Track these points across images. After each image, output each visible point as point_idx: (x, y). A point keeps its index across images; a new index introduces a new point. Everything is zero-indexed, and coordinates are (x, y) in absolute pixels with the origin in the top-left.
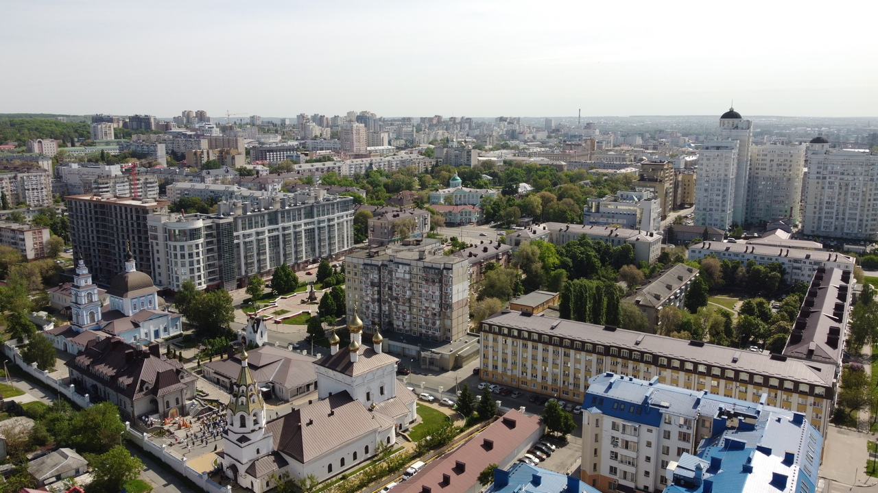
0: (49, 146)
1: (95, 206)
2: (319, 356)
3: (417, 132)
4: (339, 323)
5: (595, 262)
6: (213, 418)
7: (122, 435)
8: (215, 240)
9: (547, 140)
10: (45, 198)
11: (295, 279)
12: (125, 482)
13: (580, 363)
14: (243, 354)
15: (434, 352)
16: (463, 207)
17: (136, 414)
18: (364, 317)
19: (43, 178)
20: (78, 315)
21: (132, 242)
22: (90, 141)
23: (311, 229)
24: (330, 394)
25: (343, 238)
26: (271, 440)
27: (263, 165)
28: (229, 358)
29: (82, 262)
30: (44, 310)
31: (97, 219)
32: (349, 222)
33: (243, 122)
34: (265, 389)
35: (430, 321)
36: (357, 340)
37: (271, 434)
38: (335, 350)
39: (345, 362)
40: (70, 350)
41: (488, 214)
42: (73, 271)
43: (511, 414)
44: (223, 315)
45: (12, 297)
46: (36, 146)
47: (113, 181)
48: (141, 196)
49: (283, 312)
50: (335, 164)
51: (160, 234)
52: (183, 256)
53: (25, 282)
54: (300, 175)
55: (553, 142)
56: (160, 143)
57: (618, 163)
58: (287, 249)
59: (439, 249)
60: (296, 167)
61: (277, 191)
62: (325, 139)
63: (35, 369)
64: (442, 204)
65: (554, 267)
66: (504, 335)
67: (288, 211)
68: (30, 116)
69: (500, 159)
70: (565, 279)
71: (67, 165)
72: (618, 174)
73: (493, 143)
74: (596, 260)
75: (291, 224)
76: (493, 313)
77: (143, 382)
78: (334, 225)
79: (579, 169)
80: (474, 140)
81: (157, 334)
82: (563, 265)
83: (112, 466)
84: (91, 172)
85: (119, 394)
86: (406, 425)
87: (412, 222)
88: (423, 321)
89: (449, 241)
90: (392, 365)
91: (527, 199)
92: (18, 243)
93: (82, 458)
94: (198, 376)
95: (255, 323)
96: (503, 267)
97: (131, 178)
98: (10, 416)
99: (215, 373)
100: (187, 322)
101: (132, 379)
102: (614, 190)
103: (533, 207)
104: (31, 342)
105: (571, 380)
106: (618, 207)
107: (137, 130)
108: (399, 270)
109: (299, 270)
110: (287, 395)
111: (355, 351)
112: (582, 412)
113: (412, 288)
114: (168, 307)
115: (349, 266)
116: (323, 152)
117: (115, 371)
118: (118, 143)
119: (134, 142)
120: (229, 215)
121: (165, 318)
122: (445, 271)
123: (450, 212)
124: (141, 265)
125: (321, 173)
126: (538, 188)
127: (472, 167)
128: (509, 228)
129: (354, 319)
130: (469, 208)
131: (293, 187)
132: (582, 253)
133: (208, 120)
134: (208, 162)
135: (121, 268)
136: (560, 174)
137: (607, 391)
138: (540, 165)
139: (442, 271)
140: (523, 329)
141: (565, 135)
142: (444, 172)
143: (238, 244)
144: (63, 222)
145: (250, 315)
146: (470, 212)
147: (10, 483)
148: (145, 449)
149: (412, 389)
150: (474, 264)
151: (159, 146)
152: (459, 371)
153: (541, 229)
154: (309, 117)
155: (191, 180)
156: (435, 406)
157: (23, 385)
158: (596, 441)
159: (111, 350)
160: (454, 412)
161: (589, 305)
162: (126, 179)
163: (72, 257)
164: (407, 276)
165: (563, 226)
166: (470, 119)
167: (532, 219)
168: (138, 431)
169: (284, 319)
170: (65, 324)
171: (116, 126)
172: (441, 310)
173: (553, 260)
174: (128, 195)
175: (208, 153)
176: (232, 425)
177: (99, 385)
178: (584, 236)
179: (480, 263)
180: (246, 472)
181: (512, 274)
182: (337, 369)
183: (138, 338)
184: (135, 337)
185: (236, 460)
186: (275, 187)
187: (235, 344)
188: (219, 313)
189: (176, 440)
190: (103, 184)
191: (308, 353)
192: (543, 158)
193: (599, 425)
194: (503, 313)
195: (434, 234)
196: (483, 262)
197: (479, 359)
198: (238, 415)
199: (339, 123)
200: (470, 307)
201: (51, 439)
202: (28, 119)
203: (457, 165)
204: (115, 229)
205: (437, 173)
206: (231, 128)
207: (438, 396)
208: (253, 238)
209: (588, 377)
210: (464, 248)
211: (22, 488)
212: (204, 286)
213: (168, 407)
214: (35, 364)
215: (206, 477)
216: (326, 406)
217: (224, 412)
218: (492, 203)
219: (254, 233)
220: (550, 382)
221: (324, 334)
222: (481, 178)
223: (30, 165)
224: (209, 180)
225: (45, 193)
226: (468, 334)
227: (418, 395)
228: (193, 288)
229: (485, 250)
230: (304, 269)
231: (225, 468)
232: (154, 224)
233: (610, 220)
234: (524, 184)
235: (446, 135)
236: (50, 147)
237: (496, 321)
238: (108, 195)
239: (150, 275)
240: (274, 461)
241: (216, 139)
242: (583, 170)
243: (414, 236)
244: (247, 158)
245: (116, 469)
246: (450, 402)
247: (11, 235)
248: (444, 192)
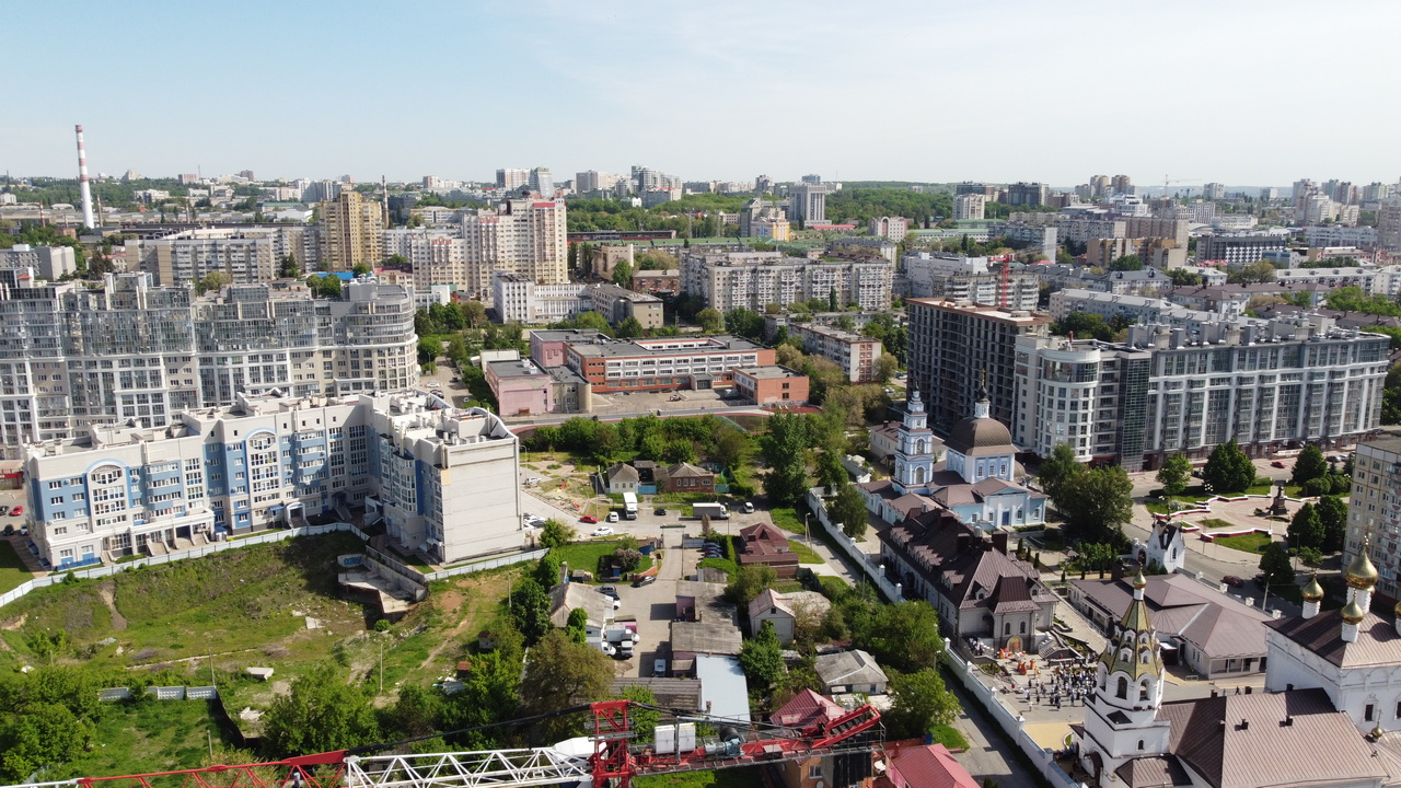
0: (896, 227)
1: (945, 316)
2: (1277, 614)
4: (1326, 565)
6: (1074, 670)
7: (938, 656)
8: (1116, 385)
10: (882, 299)
11: (1250, 471)
12: (933, 725)
14: (1139, 579)
17: (961, 630)
18: (1382, 563)
19: (883, 271)
20: (902, 469)
21: (989, 374)
22: (950, 220)
23: (1293, 386)
24: (1290, 687)
25: (1358, 410)
26: (1167, 734)
27: (1218, 268)
28: (1113, 580)
29: (917, 394)
30: (862, 454)
31: (945, 334)
32: (1375, 383)
33: (1191, 194)
34: (1167, 647)
36: (1361, 602)
37: (1168, 723)
38: (1311, 610)
39: (1328, 637)
40: (885, 516)
42: (904, 406)
44: (1113, 509)
45: (826, 430)
46: (880, 225)
47: (974, 280)
48: (1010, 306)
49: (1219, 523)
50: (1360, 272)
51: (1032, 367)
52: (1062, 405)
53: (843, 412)
54: (1286, 288)
56: (1050, 226)
58: (1242, 417)
60: (1279, 274)
61: (1238, 313)
62: (1345, 226)
63: (840, 533)
67: (1254, 351)
68: (879, 184)
71: (915, 254)
75: (1256, 373)
77: (977, 586)
78: (1342, 384)
81: (1006, 518)
83: (917, 697)
84: (947, 265)
85: (941, 595)
92: (841, 359)
93: (882, 672)
94: (1060, 597)
95: (1165, 532)
97: (1000, 277)
98: (803, 588)
99: (1087, 598)
100: (1054, 508)
101: (962, 577)
104: (840, 494)
107: (1018, 207)
109: (1260, 456)
110: (1203, 666)
111: (1354, 621)
114: (1028, 480)
115: (1364, 464)
116: (1338, 250)
117: (940, 559)
118: (988, 225)
119: (1011, 223)
120: (1146, 347)
121: (1021, 497)
124: (998, 410)
125: (1327, 287)
129: (1361, 563)
131: (1268, 309)
133: (1132, 190)
134: (1123, 259)
135: (968, 410)
143: (1154, 397)
144: (900, 335)
145: (1158, 517)
147: (793, 676)
148: (967, 685)
151: (1048, 230)
154: (1319, 185)
155: (1090, 287)
157: (823, 551)
159: (936, 527)
162: (993, 279)
163: (905, 386)
168: (961, 657)
169: (1219, 535)
170: (885, 478)
171: (988, 198)
174: (992, 304)
175: (1124, 245)
176: (1104, 688)
177: (916, 574)
180: (1116, 772)
182: (1312, 646)
183: (978, 519)
184: (975, 517)
185: (1102, 747)
186: (1234, 307)
187: (1126, 560)
188: (1107, 504)
189: (1013, 686)
190: (960, 284)
191: (1255, 604)
198: (1117, 675)
199: (1381, 196)
201: (847, 633)
202: (875, 189)
204: (967, 352)
206: (1168, 204)
208: (1182, 390)
211: (805, 688)
212: (1088, 457)
213: (1008, 632)
214: (841, 526)
215: (1050, 758)
216: (1278, 707)
217: (1094, 665)
219: (1185, 382)
221: (1294, 578)
223: (869, 254)
224: (1120, 287)
225: (882, 293)
228: (1071, 457)
230: (1269, 455)
231: (1082, 754)
232: (1025, 350)
236: (897, 228)
238: (965, 301)
239: (1009, 428)
240: (1167, 771)
241: (1141, 222)
244: (1189, 254)
245: (923, 702)
247: (835, 346)
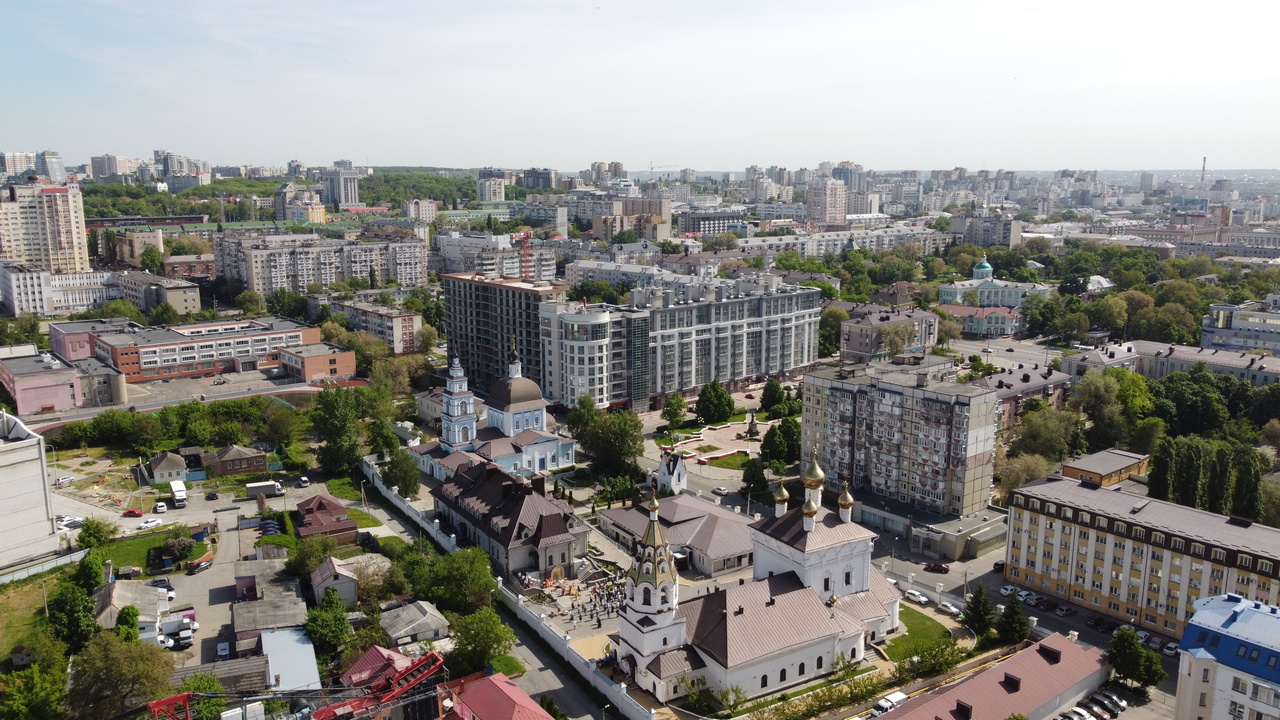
0: (427, 208)
1: (477, 289)
2: (758, 517)
3: (925, 193)
4: (790, 472)
5: (1218, 410)
6: (608, 587)
7: (493, 595)
8: (624, 341)
9: (1143, 207)
10: (419, 275)
11: (730, 404)
12: (493, 657)
13: (1180, 574)
14: (653, 503)
15: (932, 530)
16: (992, 309)
17: (511, 568)
18: (827, 466)
19: (417, 250)
20: (448, 430)
21: (518, 338)
22: (475, 202)
23: (756, 332)
24: (771, 573)
25: (802, 348)
26: (684, 629)
27: (695, 239)
28: (633, 506)
29: (457, 361)
30: (410, 419)
31: (478, 305)
32: (812, 325)
33: (672, 178)
34: (679, 556)
35: (929, 482)
36: (815, 499)
37: (684, 619)
38: (781, 510)
39: (794, 530)
40: (437, 475)
41: (1033, 321)
42: (446, 372)
43: (1053, 640)
44: (629, 446)
45: (375, 400)
46: (412, 208)
47: (500, 255)
48: (533, 277)
49: (711, 448)
50: (797, 239)
51: (554, 330)
52: (581, 361)
53: (390, 382)
54: (746, 254)
55: (1153, 210)
56: (561, 206)
57: (1271, 247)
58: (721, 360)
59: (950, 373)
60: (740, 242)
61: (712, 275)
62: (784, 203)
63: (395, 495)
64: (958, 304)
65: (1143, 413)
66: (1049, 514)
67: (726, 306)
68: (408, 169)
69: (1058, 237)
70: (1162, 435)
71: (446, 234)
72: (1271, 265)
73: (1048, 211)
74: (1220, 407)
75: (729, 323)
76: (1032, 479)
77: (522, 526)
78: (790, 328)
79: (1198, 256)
80: (1017, 206)
81: (542, 463)
82: (1160, 411)
83: (477, 634)
84: (475, 243)
85: (492, 539)
86: (882, 634)
87: (910, 328)
88: (917, 480)
89: (967, 361)
90: (865, 541)
91: (1102, 301)
92: (384, 332)
93: (443, 618)
94: (592, 527)
95: (671, 460)
96: (1054, 407)
97: (522, 252)
98: (364, 551)
99: (614, 524)
100: (583, 452)
101: (508, 520)
102: (1261, 293)
103: (1111, 315)
104: (393, 459)
105: (1162, 599)
106: (1268, 321)
107: (533, 189)
108: (884, 401)
109: (737, 391)
110: (709, 568)
111: (811, 515)
112: (1177, 655)
113: (904, 430)
114: (558, 428)
115: (809, 390)
116: (780, 222)
117: (488, 508)
118: (509, 206)
119: (528, 204)
120: (645, 307)
121: (554, 443)
122: (957, 407)
123: (971, 317)
124: (528, 369)
125: (775, 252)
126: (1121, 284)
127: (1011, 248)
128: (1067, 346)
129: (813, 468)
130: (1002, 312)
131: (735, 271)
132: (1194, 394)
133: (625, 175)
134: (622, 233)
135: (503, 372)
136: (1162, 263)
137: (1227, 624)
138: (1128, 247)
139: (953, 407)
140: (1082, 508)
141: (1177, 199)
142: (964, 256)
143: (655, 348)
144: (438, 308)
145: (665, 449)
146: (1004, 318)
147: (359, 636)
148: (519, 616)
149: (894, 581)
150: (1006, 400)
151: (560, 210)
152: (971, 563)
153: (1122, 350)
154: (764, 170)
155: (597, 258)
156: (929, 612)
157: (380, 514)
158: (1202, 704)
159: (483, 479)
160: (959, 626)
161: (1202, 481)
162: (516, 254)
163: (446, 354)
164: (897, 411)
165: (1164, 348)
166: (1012, 173)
167: (1109, 333)
168: (513, 592)
169: (712, 459)
170: (433, 440)
171: (507, 182)
172: (948, 467)
173: (1142, 401)
174: (517, 276)
175: (622, 221)
176: (632, 599)
177: (468, 524)
178: (1200, 366)
179: (1016, 399)
180: (647, 668)
181: (1069, 419)
182: (783, 538)
183: (519, 467)
184: (515, 465)
185: (635, 649)
186: (709, 270)
187: (642, 488)
188: (624, 442)
189: (559, 610)
190: (488, 259)
191: (742, 511)
192: (1133, 237)
193: (1210, 677)
194: (1050, 480)
195: (942, 350)
196: (1021, 397)
197: (1005, 548)
198: (642, 586)
199: (807, 178)
200: (995, 466)
201: (408, 587)
202: (405, 174)
203: (987, 245)
204: (499, 320)
205: (953, 256)
206: (654, 186)
207: (936, 597)
208: (675, 341)
209: (1194, 598)
210: (990, 374)
211: (372, 645)
212: (606, 404)
213: (551, 564)
214: (396, 489)
215: (594, 667)
216: (764, 587)
217: (623, 580)
218: (1042, 305)
219: (677, 335)
220: (1123, 597)
221: (768, 486)
222: (1025, 265)
223: (403, 234)
224: (621, 257)
225: (419, 270)
226: (989, 507)
227: (903, 592)
228: (592, 406)
229: (1026, 378)
230: (743, 389)
231: (619, 659)
232: (547, 315)
233: (1251, 343)
234: (1098, 278)
235: (972, 197)
236: (428, 210)
237: (1037, 491)
238: (493, 274)
239: (539, 384)
240: (686, 659)
241: (634, 201)
242: (1205, 258)
243: (911, 351)
244: (673, 228)
245: (482, 638)
246: (954, 610)
247: (379, 321)
248: (963, 285)
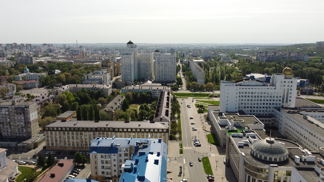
3: (5, 50)
5: (89, 98)
9: (65, 52)
13: (87, 136)
15: (24, 143)
16: (31, 81)
35: (21, 130)
41: (43, 83)
43: (61, 161)
55: (67, 53)
57: (93, 60)
59: (22, 100)
64: (21, 80)
65: (73, 101)
66: (55, 131)
69: (45, 61)
70: (78, 106)
72: (94, 64)
73: (42, 54)
74: (89, 97)
76: (49, 123)
79: (79, 63)
80: (33, 53)
82: (76, 100)
86: (14, 176)
87: (7, 89)
88: (17, 131)
89: (26, 96)
90: (3, 152)
91: (59, 76)
96: (52, 104)
102: (93, 71)
103: (62, 79)
105: (84, 143)
106: (95, 77)
108: (2, 111)
112: (89, 154)
113: (10, 118)
122: (25, 108)
123: (25, 83)
126: (63, 71)
127: (33, 64)
128: (52, 88)
130: (34, 81)
132: (83, 95)
136: (71, 65)
137: (98, 144)
138: (63, 62)
139: (24, 109)
140: (63, 127)
141: (72, 50)
142: (20, 67)
146: (35, 83)
149: (15, 161)
150: (39, 104)
152: (37, 149)
153: (66, 87)
156: (27, 166)
158: (96, 163)
160: (36, 166)
161: (88, 114)
164: (7, 113)
165: (75, 85)
166: (30, 44)
167: (62, 83)
172: (26, 125)
173: (72, 99)
178: (83, 88)
179: (41, 103)
181: (56, 106)
192: (64, 60)
193: (96, 157)
194: (54, 122)
195: (18, 93)
196: (43, 103)
197: (45, 142)
200: (39, 122)
203: (26, 64)
205: (17, 67)
207: (28, 161)
209: (90, 141)
210: (33, 98)
218: (44, 78)
220: (76, 145)
222: (38, 69)
226: (39, 133)
227: (18, 163)
229: (43, 98)
233: (93, 82)
234: (57, 70)
235: (20, 51)
237: (51, 125)
242: (80, 64)
243: (9, 95)
246: (34, 162)
248: (21, 75)
